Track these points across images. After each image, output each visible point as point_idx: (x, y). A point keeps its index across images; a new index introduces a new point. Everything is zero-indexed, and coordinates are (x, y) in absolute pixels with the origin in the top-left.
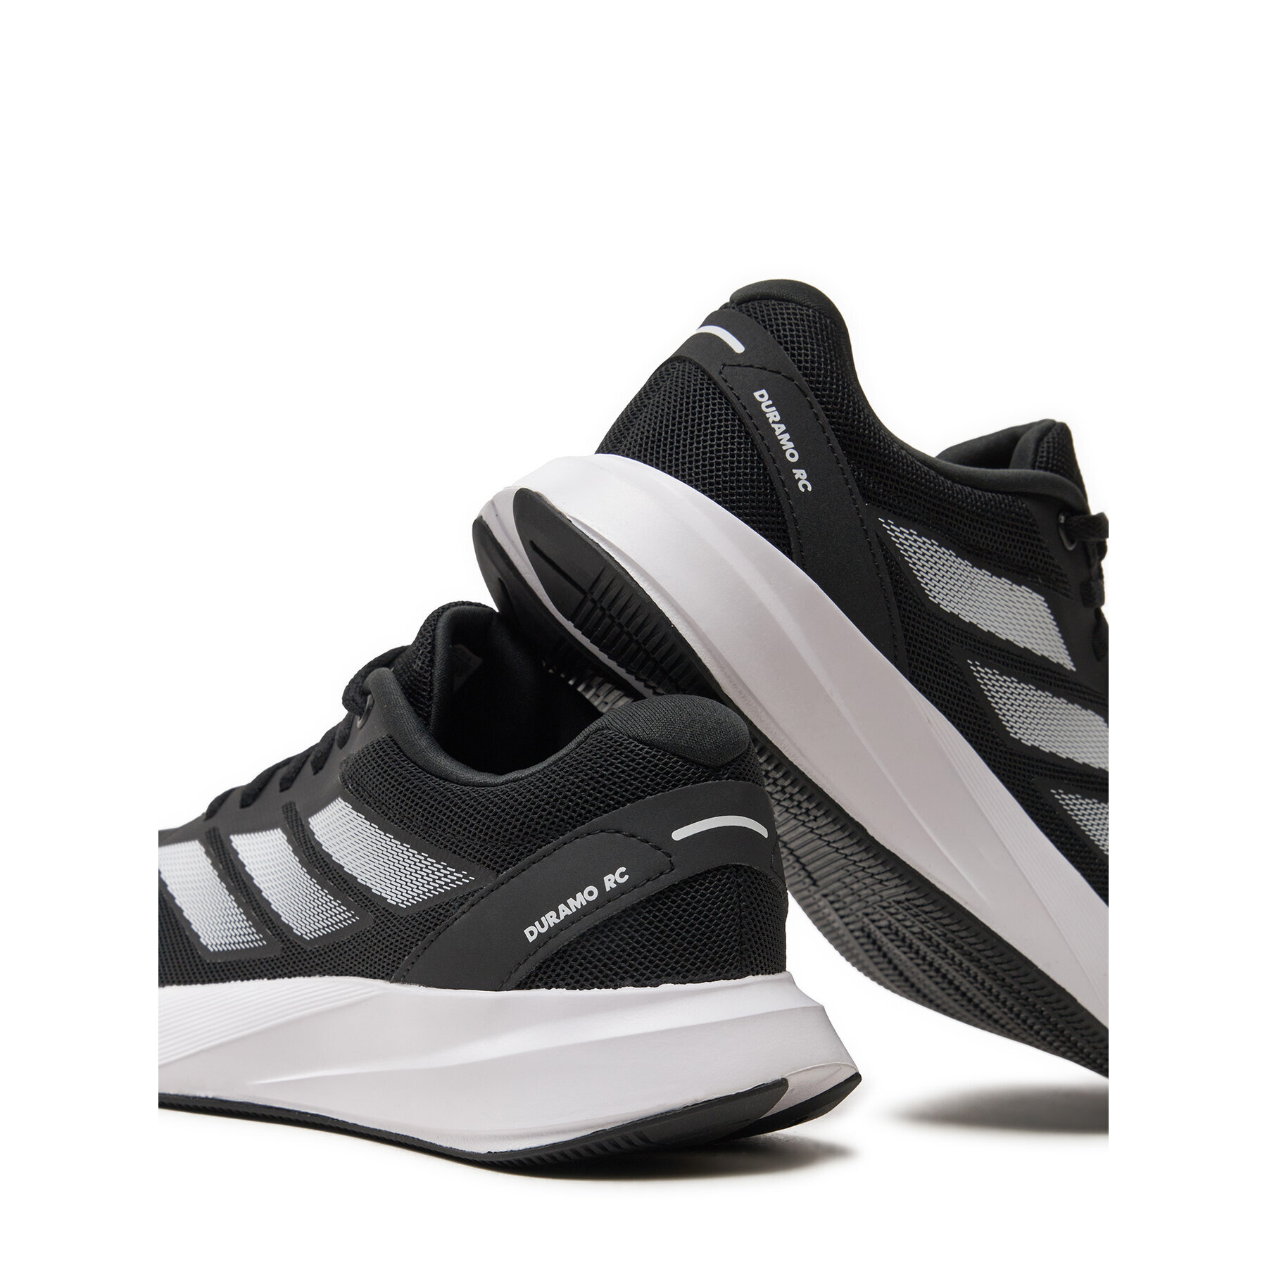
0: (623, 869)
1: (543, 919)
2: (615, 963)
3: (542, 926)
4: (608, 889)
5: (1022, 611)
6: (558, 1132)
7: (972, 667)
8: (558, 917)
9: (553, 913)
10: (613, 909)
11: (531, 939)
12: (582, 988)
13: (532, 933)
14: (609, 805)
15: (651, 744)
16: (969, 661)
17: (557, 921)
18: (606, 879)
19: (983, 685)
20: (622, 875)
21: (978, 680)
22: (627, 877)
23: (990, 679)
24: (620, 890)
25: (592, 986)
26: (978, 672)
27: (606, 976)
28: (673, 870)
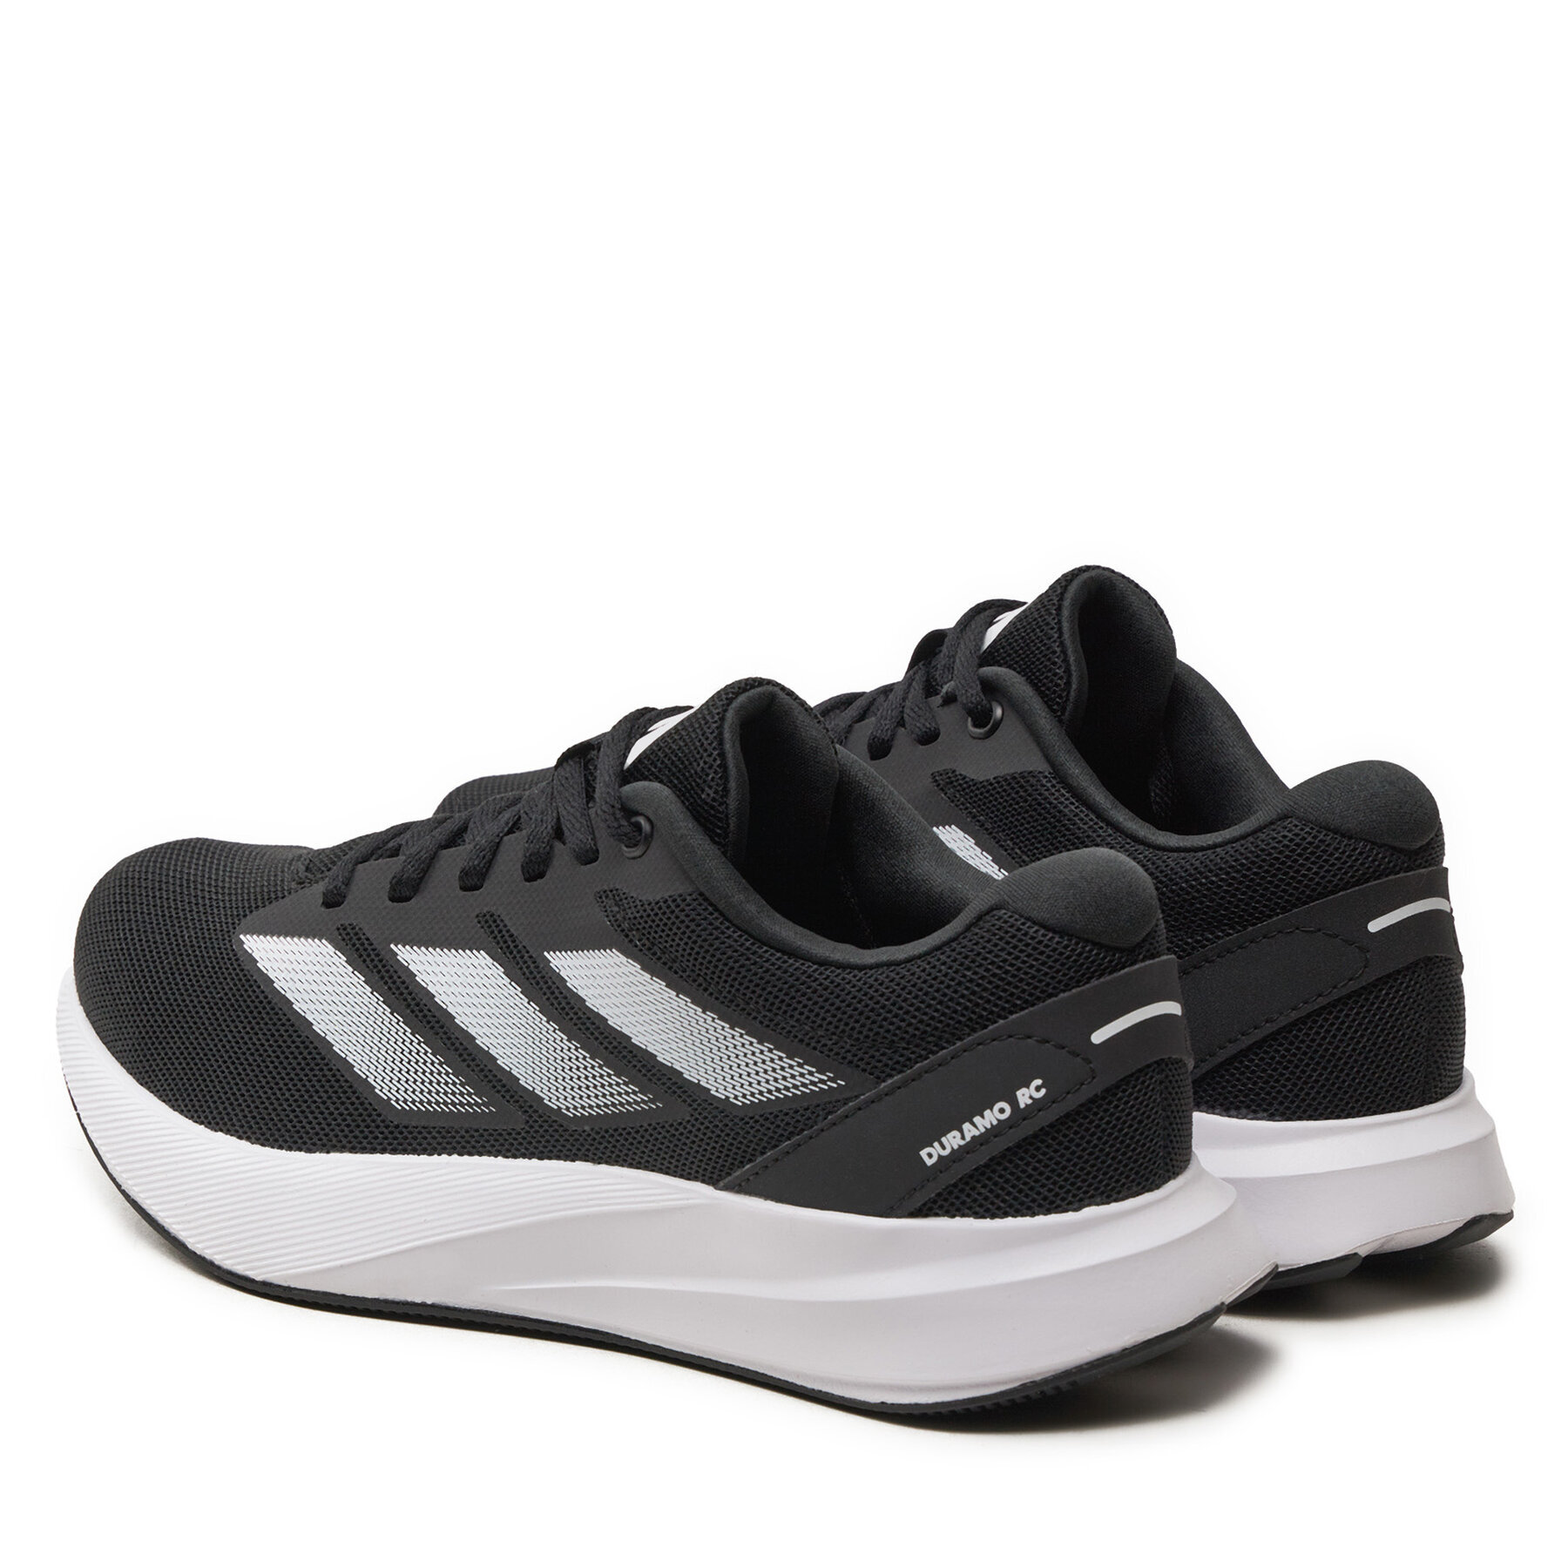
0: (1039, 1082)
1: (944, 1139)
2: (1031, 1189)
3: (944, 1148)
4: (1022, 1106)
6: (978, 1386)
8: (963, 1138)
9: (955, 1133)
10: (1028, 1129)
11: (929, 1162)
12: (993, 1217)
13: (930, 1155)
14: (1015, 1005)
15: (1061, 932)
17: (962, 1143)
18: (1019, 1093)
20: (1038, 1089)
22: (1043, 1091)
24: (1037, 1105)
25: (1005, 1215)
27: (1022, 1204)
28: (1094, 1078)
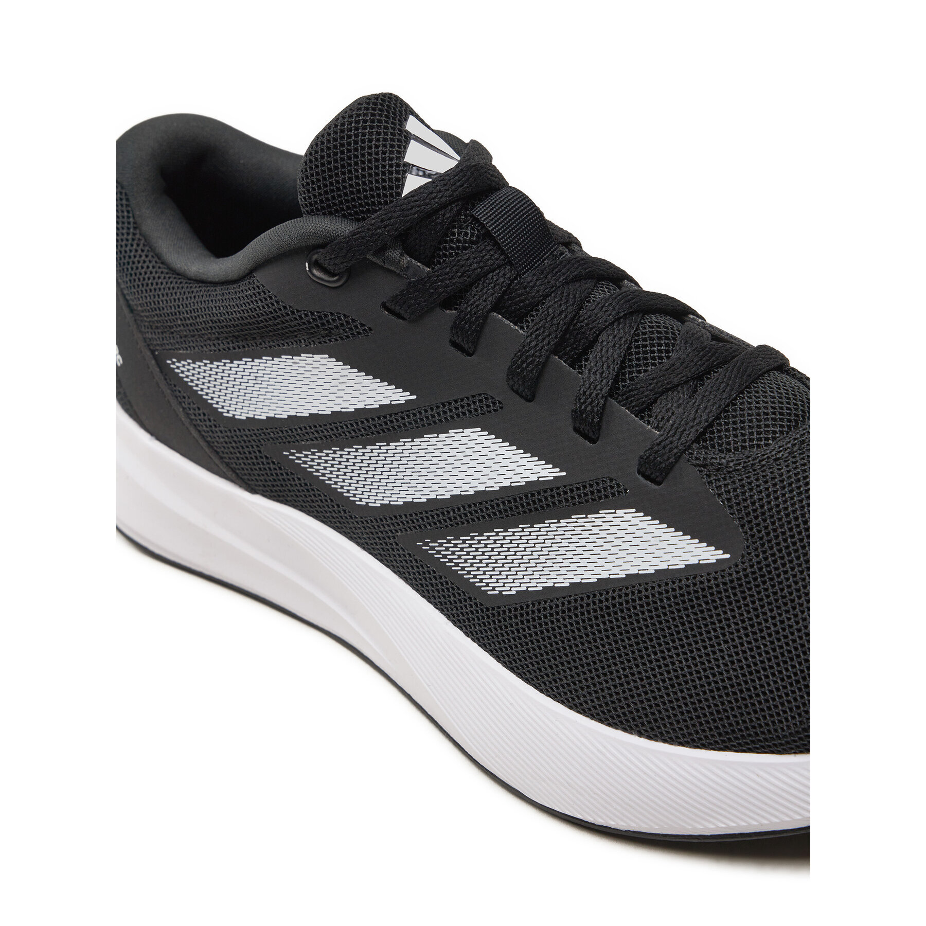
5: (314, 378)
7: (290, 457)
16: (284, 453)
19: (309, 468)
21: (302, 465)
23: (313, 460)
26: (299, 458)
